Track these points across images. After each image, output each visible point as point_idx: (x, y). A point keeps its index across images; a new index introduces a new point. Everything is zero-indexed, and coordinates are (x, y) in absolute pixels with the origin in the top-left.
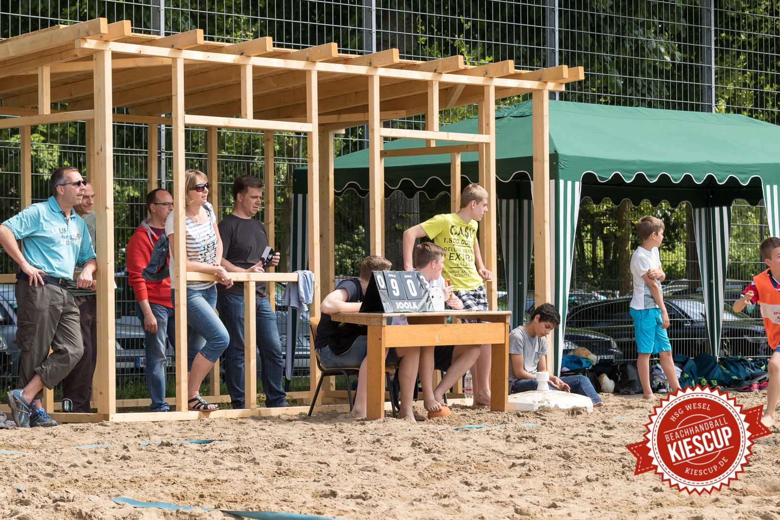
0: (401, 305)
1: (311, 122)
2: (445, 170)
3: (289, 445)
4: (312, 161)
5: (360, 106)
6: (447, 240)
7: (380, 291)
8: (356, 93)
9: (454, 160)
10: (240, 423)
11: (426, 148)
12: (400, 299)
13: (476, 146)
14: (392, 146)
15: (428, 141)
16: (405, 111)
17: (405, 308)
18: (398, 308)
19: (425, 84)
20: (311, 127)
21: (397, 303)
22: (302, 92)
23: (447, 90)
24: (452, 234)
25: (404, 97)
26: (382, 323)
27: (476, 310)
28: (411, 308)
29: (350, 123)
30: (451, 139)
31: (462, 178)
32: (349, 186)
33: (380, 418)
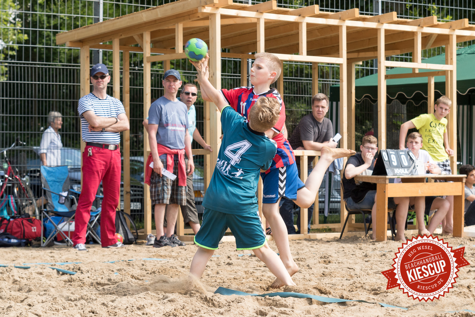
0: (397, 171)
1: (342, 57)
2: (424, 87)
3: (330, 257)
4: (342, 82)
5: (371, 48)
6: (428, 130)
7: (384, 162)
8: (369, 39)
9: (430, 81)
10: (298, 243)
11: (413, 74)
12: (397, 167)
13: (444, 73)
14: (392, 72)
15: (414, 69)
16: (399, 51)
17: (400, 173)
18: (396, 173)
19: (413, 34)
20: (342, 60)
21: (395, 169)
22: (337, 39)
23: (426, 38)
24: (431, 126)
25: (399, 42)
26: (385, 182)
27: (444, 174)
28: (404, 173)
29: (365, 58)
30: (428, 68)
31: (435, 92)
32: (365, 97)
33: (384, 240)
